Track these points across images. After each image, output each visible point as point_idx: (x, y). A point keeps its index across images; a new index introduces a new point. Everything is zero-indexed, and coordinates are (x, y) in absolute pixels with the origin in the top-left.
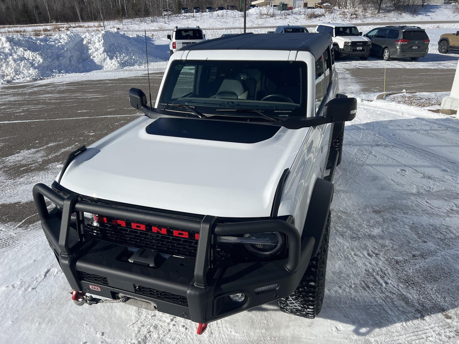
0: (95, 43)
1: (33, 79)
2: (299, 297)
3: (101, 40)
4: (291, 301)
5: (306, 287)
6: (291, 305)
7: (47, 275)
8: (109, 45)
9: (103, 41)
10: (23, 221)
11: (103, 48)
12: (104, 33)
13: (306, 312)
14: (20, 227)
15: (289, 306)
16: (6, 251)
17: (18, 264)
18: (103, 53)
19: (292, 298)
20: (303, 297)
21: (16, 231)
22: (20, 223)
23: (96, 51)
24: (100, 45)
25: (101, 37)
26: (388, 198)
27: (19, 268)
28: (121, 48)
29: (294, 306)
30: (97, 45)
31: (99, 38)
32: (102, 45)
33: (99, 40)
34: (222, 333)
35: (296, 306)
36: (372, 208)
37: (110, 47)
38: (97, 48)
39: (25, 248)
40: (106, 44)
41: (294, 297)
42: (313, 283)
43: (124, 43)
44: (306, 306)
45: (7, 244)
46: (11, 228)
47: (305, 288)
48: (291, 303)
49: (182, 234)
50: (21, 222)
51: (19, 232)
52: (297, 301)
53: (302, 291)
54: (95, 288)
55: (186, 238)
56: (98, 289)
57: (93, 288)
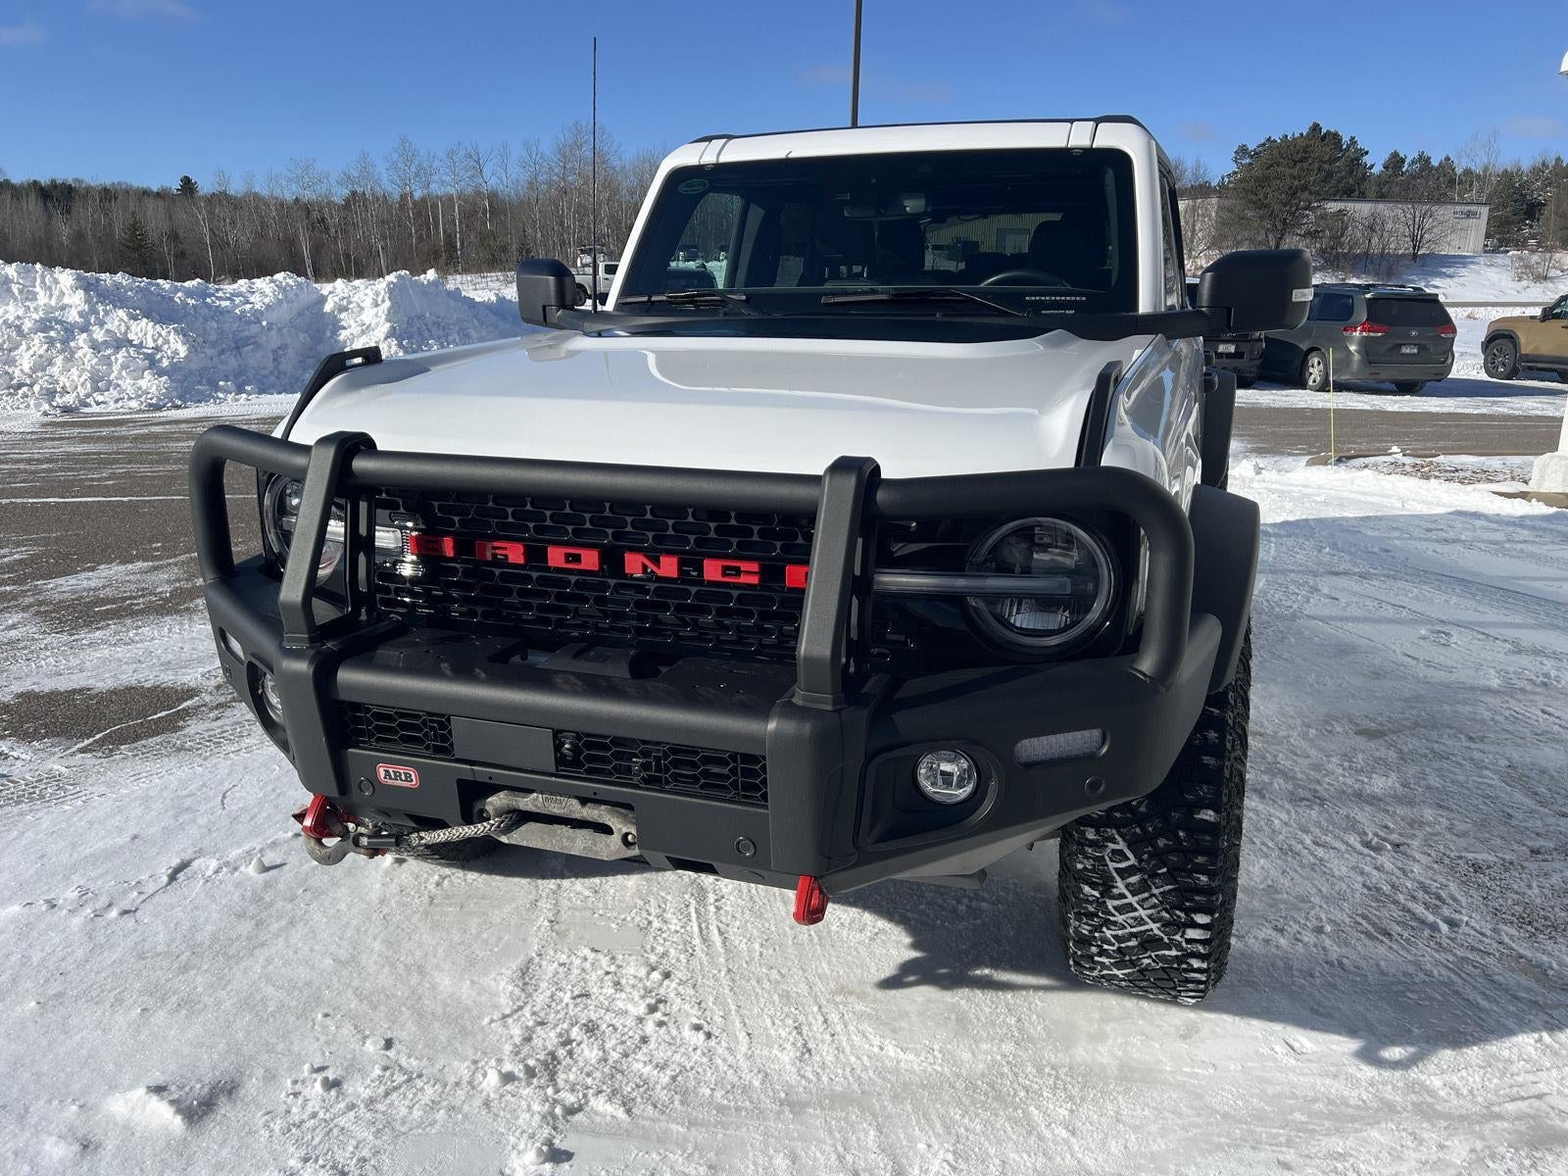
0: (362, 309)
1: (150, 405)
2: (1153, 875)
3: (383, 301)
4: (1125, 897)
5: (1183, 830)
6: (1120, 918)
7: (181, 876)
8: (405, 319)
9: (388, 303)
10: (98, 737)
11: (388, 325)
12: (395, 281)
13: (1179, 947)
14: (83, 751)
15: (1115, 923)
16: (30, 811)
17: (74, 846)
18: (385, 339)
19: (1127, 886)
20: (1170, 878)
21: (72, 761)
22: (86, 742)
23: (363, 332)
24: (377, 315)
25: (382, 293)
26: (1406, 700)
27: (75, 855)
28: (444, 329)
29: (1135, 919)
30: (368, 316)
31: (377, 294)
32: (384, 317)
33: (376, 301)
34: (848, 1049)
35: (1140, 921)
36: (1351, 721)
37: (410, 322)
38: (367, 323)
39: (101, 804)
40: (396, 312)
41: (1133, 879)
42: (1211, 812)
43: (455, 316)
44: (1182, 915)
45: (34, 793)
46: (54, 754)
47: (1181, 834)
48: (1120, 910)
49: (738, 572)
50: (91, 740)
51: (80, 763)
52: (1146, 895)
53: (1168, 850)
54: (397, 776)
55: (750, 586)
56: (408, 778)
57: (391, 778)
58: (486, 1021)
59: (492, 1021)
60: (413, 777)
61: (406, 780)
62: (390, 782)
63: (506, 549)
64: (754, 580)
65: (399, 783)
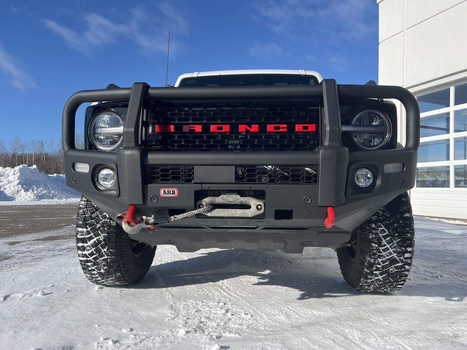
0: (9, 176)
2: (394, 237)
3: (17, 173)
4: (386, 245)
5: (401, 220)
6: (384, 254)
8: (25, 179)
9: (19, 174)
11: (18, 181)
12: (22, 167)
13: (402, 261)
15: (382, 256)
18: (17, 185)
19: (386, 242)
20: (399, 237)
23: (9, 183)
24: (14, 178)
25: (17, 171)
28: (38, 183)
29: (389, 253)
30: (11, 178)
31: (15, 171)
32: (17, 178)
33: (15, 173)
35: (391, 254)
37: (26, 180)
38: (10, 180)
40: (21, 177)
41: (388, 239)
42: (408, 214)
43: (42, 180)
44: (404, 249)
47: (401, 221)
48: (384, 250)
49: (278, 128)
52: (392, 244)
53: (397, 227)
54: (169, 192)
55: (284, 132)
56: (174, 193)
57: (166, 194)
58: (166, 320)
59: (169, 320)
60: (176, 192)
61: (173, 194)
62: (165, 195)
63: (195, 127)
64: (286, 130)
65: (169, 195)
